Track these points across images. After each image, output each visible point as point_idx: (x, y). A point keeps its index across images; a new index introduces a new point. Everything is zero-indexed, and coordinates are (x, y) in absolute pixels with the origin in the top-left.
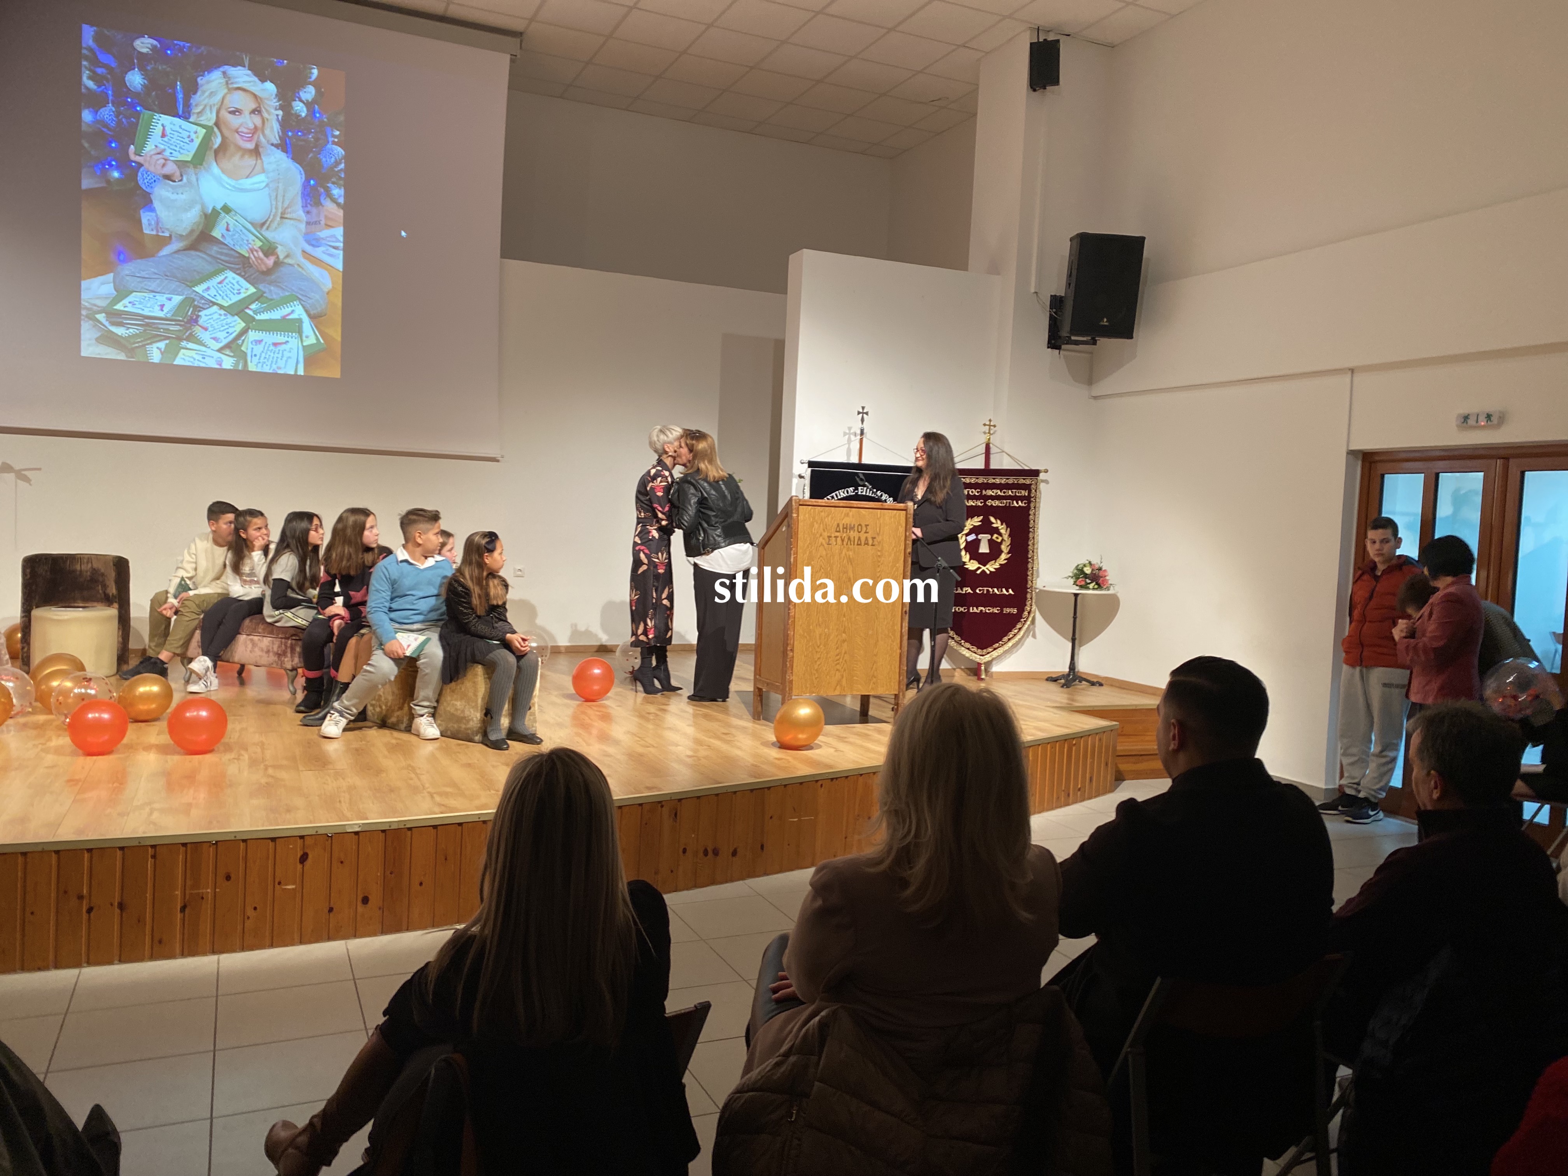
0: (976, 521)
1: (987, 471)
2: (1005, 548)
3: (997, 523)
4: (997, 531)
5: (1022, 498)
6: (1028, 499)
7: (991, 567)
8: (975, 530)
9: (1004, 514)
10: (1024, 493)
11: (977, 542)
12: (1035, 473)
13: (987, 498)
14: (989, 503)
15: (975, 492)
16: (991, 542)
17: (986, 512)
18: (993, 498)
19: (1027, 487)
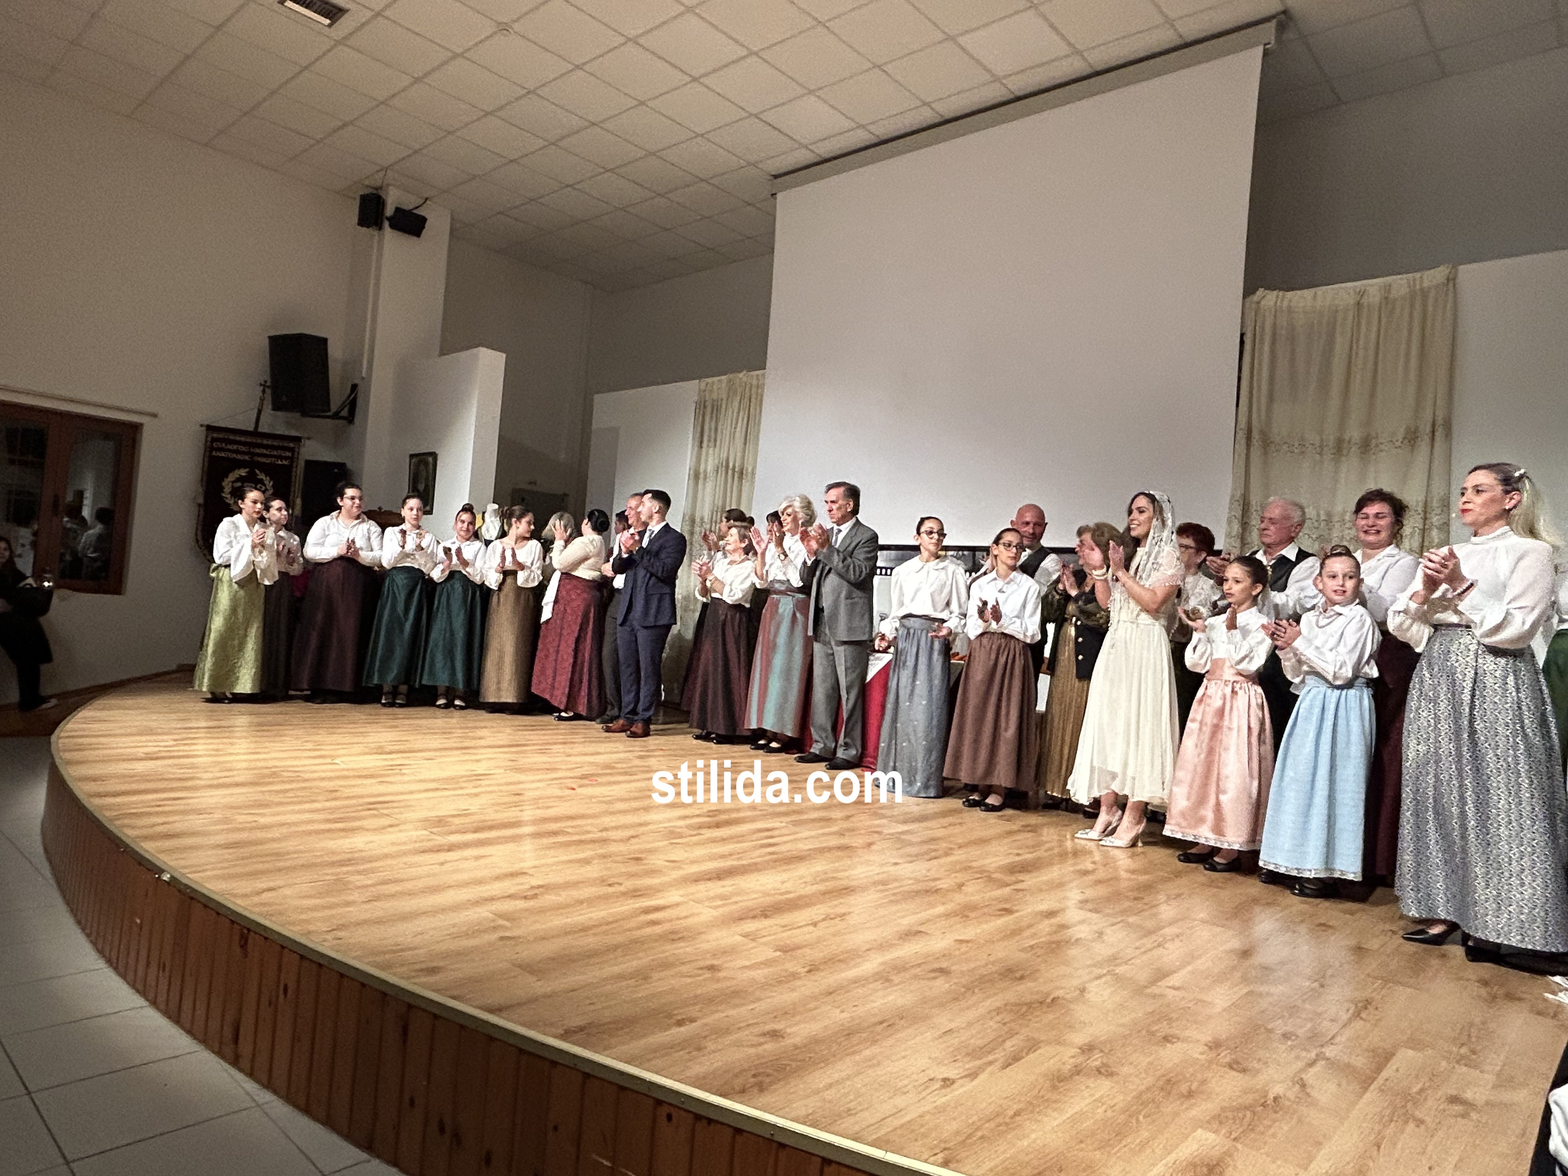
0: (243, 472)
1: (255, 433)
4: (261, 482)
5: (286, 458)
6: (291, 459)
8: (241, 479)
9: (267, 469)
10: (288, 454)
12: (298, 440)
14: (256, 458)
17: (252, 465)
18: (259, 455)
19: (292, 450)
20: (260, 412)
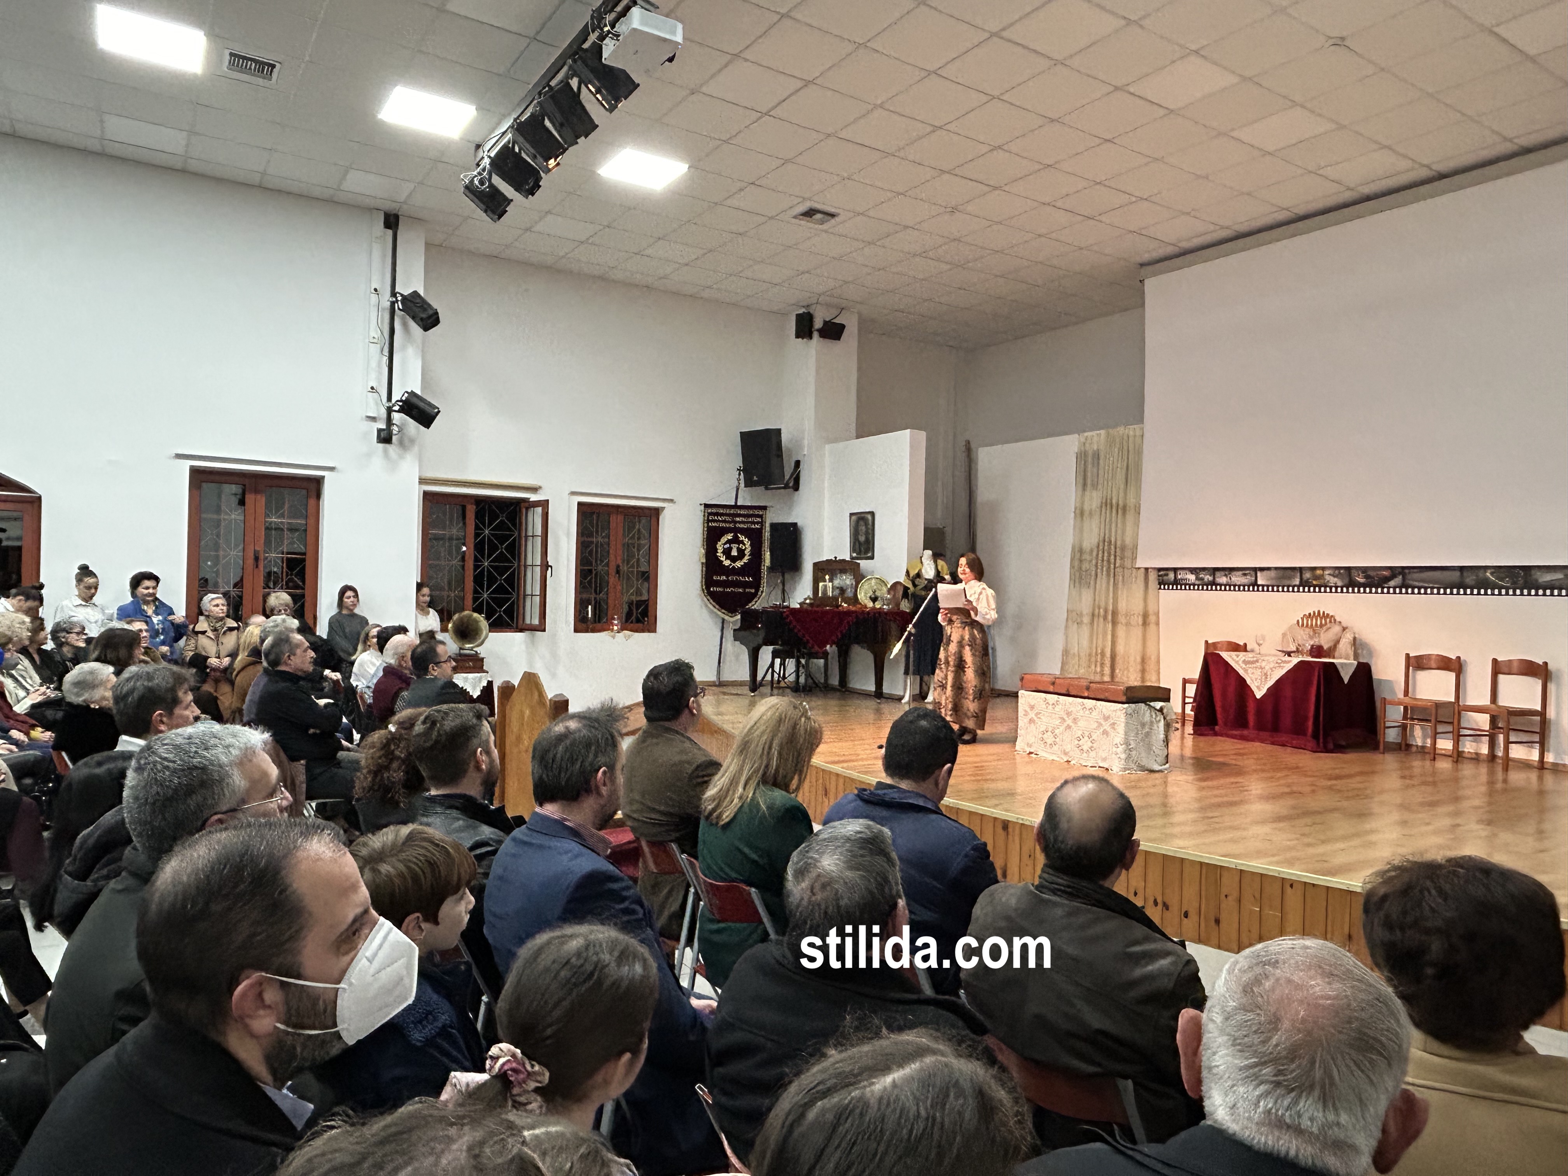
0: (730, 536)
1: (736, 506)
2: (747, 552)
3: (742, 538)
4: (742, 542)
5: (758, 523)
6: (762, 523)
7: (739, 564)
8: (729, 542)
9: (747, 532)
10: (759, 520)
11: (730, 549)
12: (764, 508)
13: (736, 522)
14: (738, 525)
15: (728, 519)
16: (739, 550)
17: (735, 531)
18: (740, 522)
19: (761, 516)
20: (738, 490)
